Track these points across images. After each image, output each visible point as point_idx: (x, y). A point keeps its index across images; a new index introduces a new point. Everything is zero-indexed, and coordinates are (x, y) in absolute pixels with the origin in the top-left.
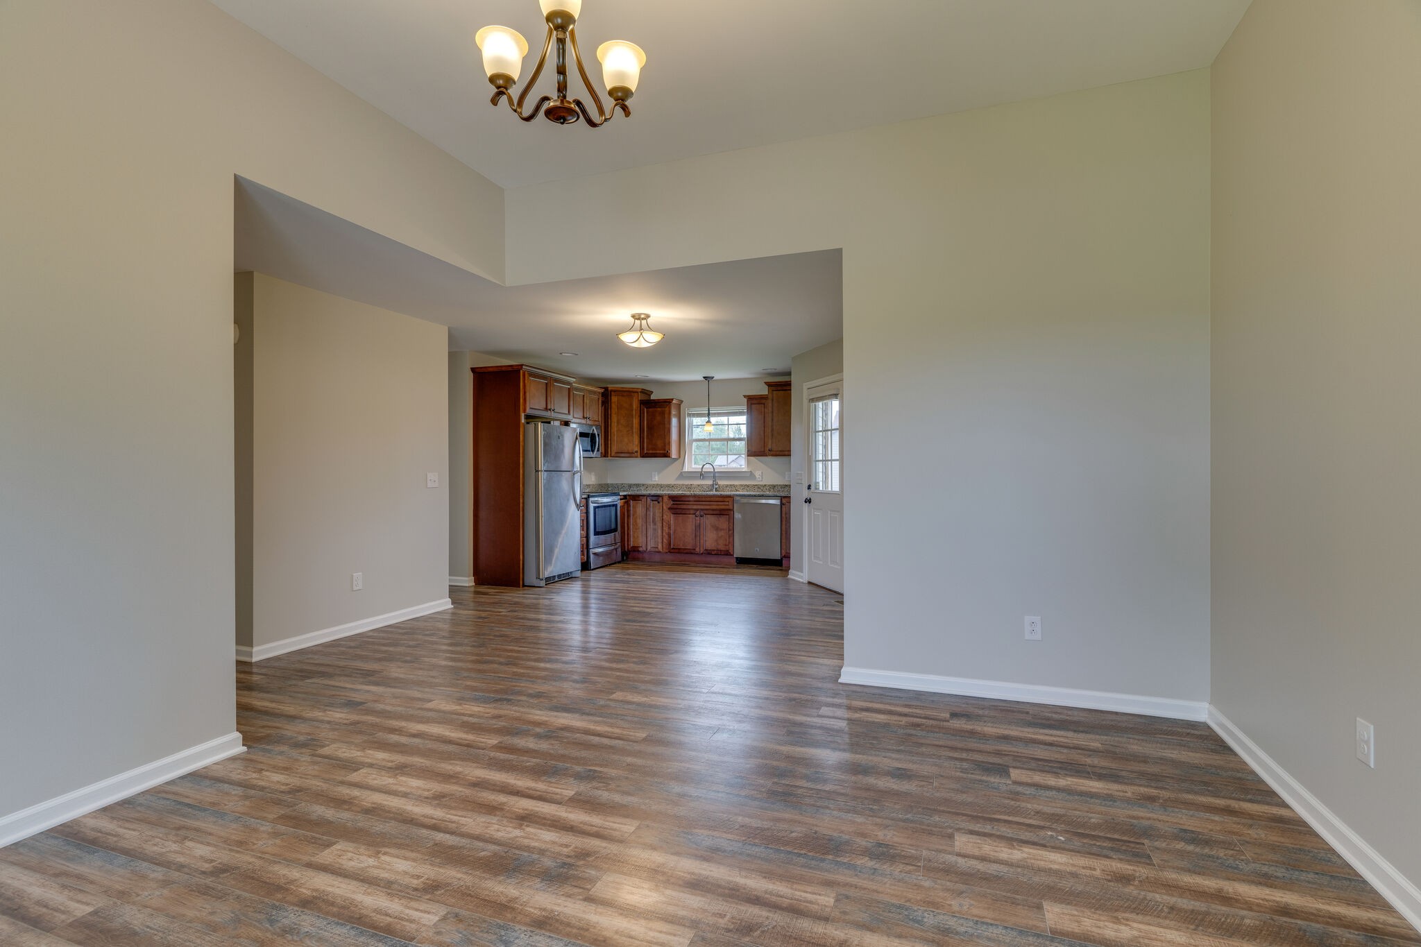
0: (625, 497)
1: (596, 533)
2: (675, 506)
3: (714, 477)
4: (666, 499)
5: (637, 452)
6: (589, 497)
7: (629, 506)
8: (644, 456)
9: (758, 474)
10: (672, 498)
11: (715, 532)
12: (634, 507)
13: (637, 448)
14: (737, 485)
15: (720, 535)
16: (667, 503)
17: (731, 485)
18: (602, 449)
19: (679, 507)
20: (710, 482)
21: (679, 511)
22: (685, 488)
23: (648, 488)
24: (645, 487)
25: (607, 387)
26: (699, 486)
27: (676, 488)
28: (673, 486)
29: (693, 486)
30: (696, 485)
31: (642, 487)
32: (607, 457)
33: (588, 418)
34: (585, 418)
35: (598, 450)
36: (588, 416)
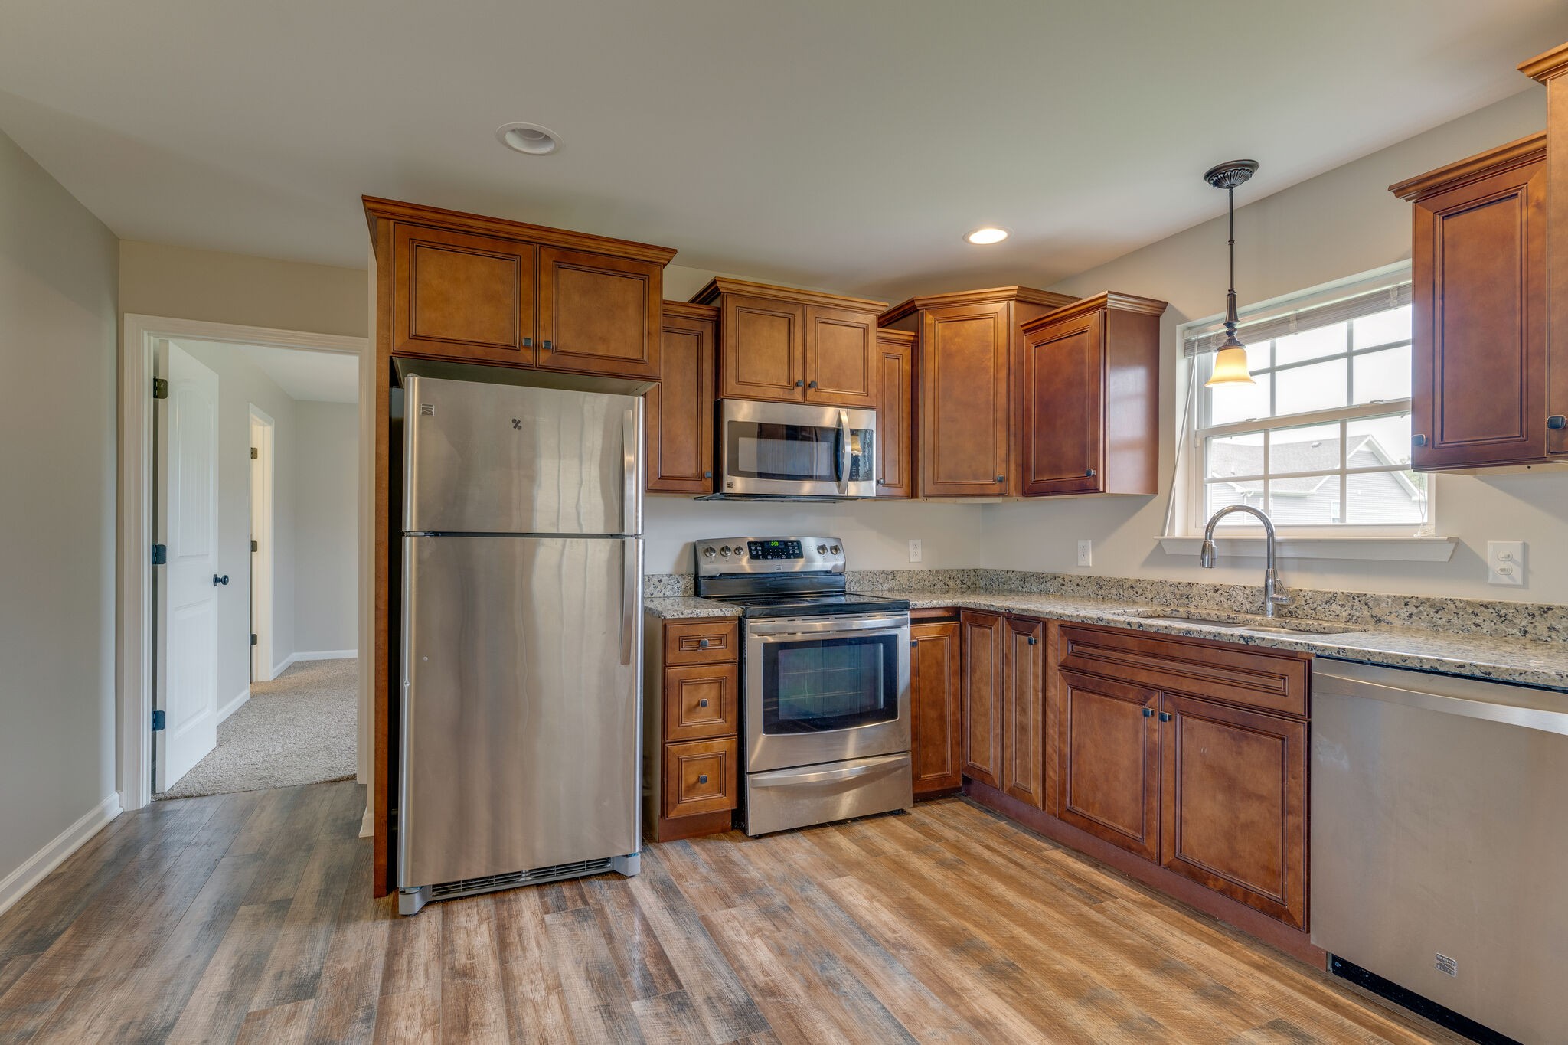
0: (955, 613)
1: (774, 721)
2: (1080, 663)
3: (1272, 559)
6: (745, 615)
7: (963, 640)
8: (1029, 491)
10: (1077, 632)
11: (1220, 797)
13: (1008, 469)
14: (1377, 600)
15: (1243, 818)
16: (1059, 650)
17: (1348, 596)
18: (898, 477)
19: (1092, 666)
20: (1255, 579)
21: (1092, 683)
22: (1169, 596)
23: (1064, 587)
24: (1056, 584)
25: (912, 301)
26: (1216, 591)
27: (1140, 592)
28: (1132, 587)
29: (1195, 590)
30: (1207, 586)
31: (1048, 585)
32: (917, 497)
33: (812, 386)
34: (799, 384)
35: (859, 476)
36: (810, 380)
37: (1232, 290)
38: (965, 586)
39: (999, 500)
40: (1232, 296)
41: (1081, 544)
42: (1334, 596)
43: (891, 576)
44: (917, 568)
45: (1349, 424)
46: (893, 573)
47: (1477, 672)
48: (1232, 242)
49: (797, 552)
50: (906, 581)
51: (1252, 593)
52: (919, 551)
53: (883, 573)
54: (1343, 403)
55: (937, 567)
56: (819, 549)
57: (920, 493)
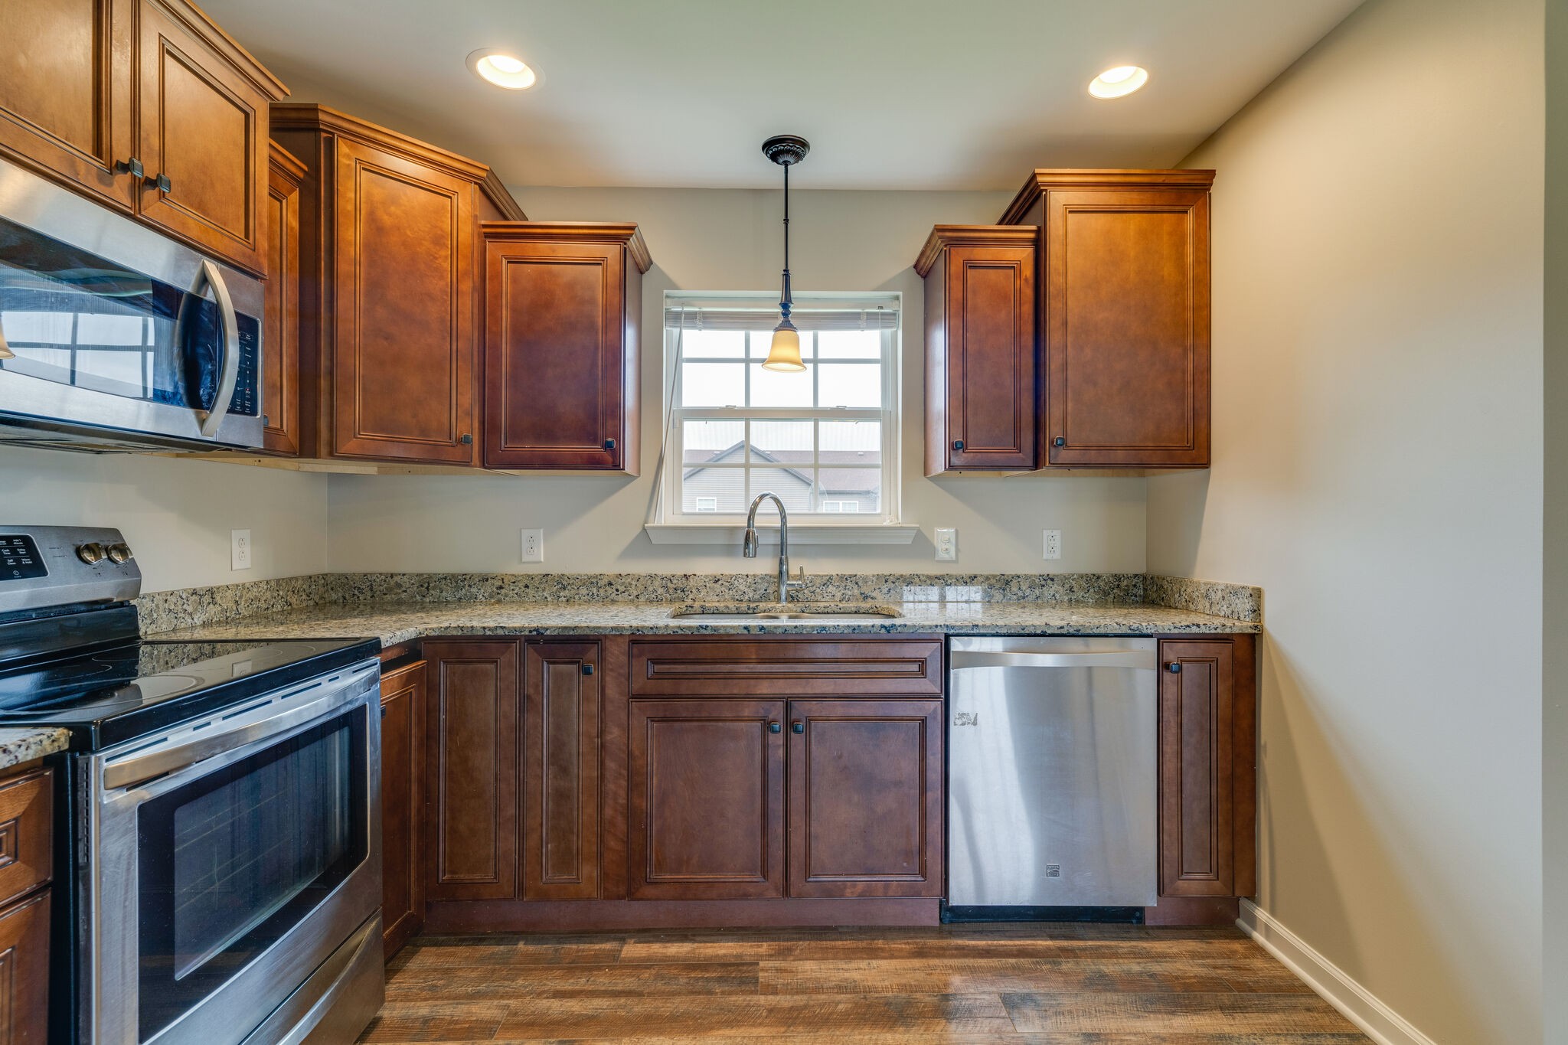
2: (667, 687)
3: (782, 547)
4: (616, 654)
5: (465, 441)
7: (430, 688)
8: (493, 459)
9: (943, 537)
11: (856, 797)
13: (468, 427)
14: (865, 579)
15: (879, 810)
16: (625, 674)
17: (843, 578)
18: (286, 415)
19: (685, 687)
20: (763, 566)
21: (683, 708)
22: (660, 591)
23: (503, 591)
24: (489, 588)
25: (314, 109)
26: (716, 582)
27: (622, 589)
28: (610, 584)
29: (692, 582)
30: (706, 576)
31: (474, 590)
32: (314, 455)
33: (152, 183)
34: (125, 168)
35: (243, 406)
36: (151, 170)
37: (786, 271)
38: (311, 603)
39: (370, 469)
40: (786, 274)
41: (526, 534)
42: (830, 578)
43: (207, 599)
44: (247, 578)
45: (820, 423)
46: (211, 592)
47: (1072, 631)
48: (786, 220)
49: (27, 561)
50: (231, 604)
51: (755, 581)
52: (247, 549)
53: (195, 592)
54: (810, 404)
55: (275, 574)
56: (78, 552)
57: (323, 449)
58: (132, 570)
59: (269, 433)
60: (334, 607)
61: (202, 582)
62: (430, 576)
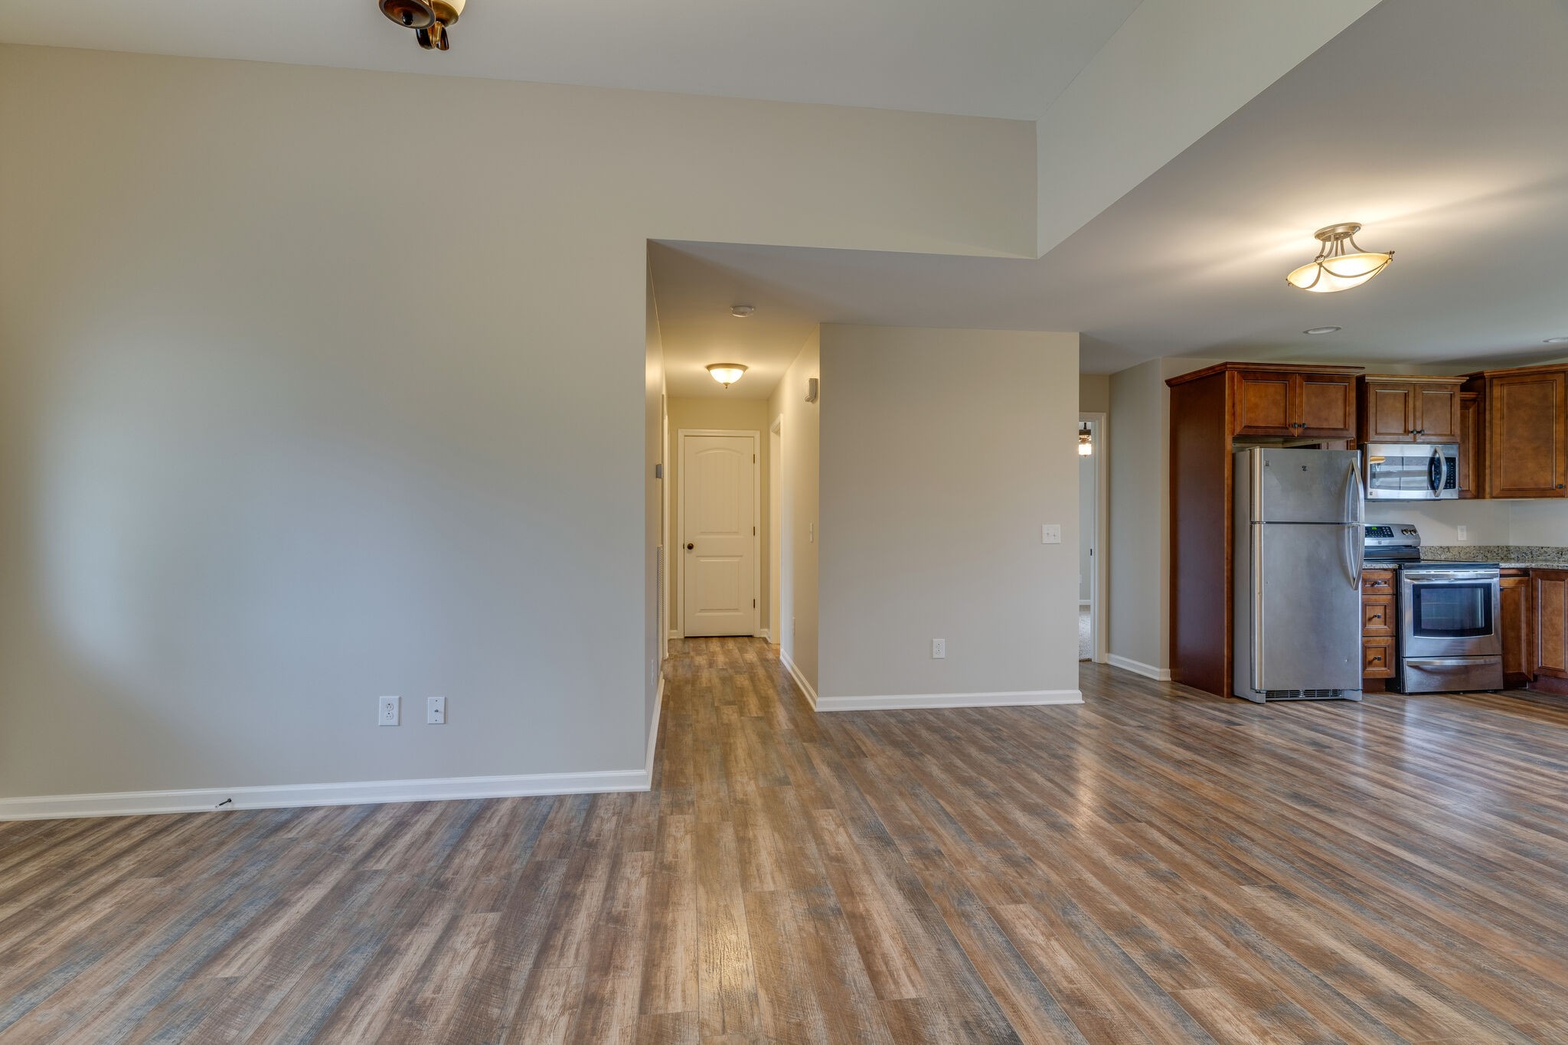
0: (1525, 572)
1: (1419, 629)
5: (1561, 487)
6: (1400, 568)
7: (1534, 588)
12: (1544, 591)
13: (1563, 480)
18: (1470, 485)
32: (1484, 498)
33: (1419, 432)
34: (1412, 432)
35: (1450, 486)
36: (1419, 429)
38: (1500, 558)
43: (1446, 550)
44: (1464, 545)
46: (1448, 548)
49: (1389, 533)
50: (1457, 553)
52: (1465, 533)
53: (1441, 547)
55: (1477, 544)
56: (1402, 531)
57: (1487, 496)
58: (1418, 537)
59: (1461, 492)
60: (1513, 561)
61: (1444, 544)
62: (1563, 549)
